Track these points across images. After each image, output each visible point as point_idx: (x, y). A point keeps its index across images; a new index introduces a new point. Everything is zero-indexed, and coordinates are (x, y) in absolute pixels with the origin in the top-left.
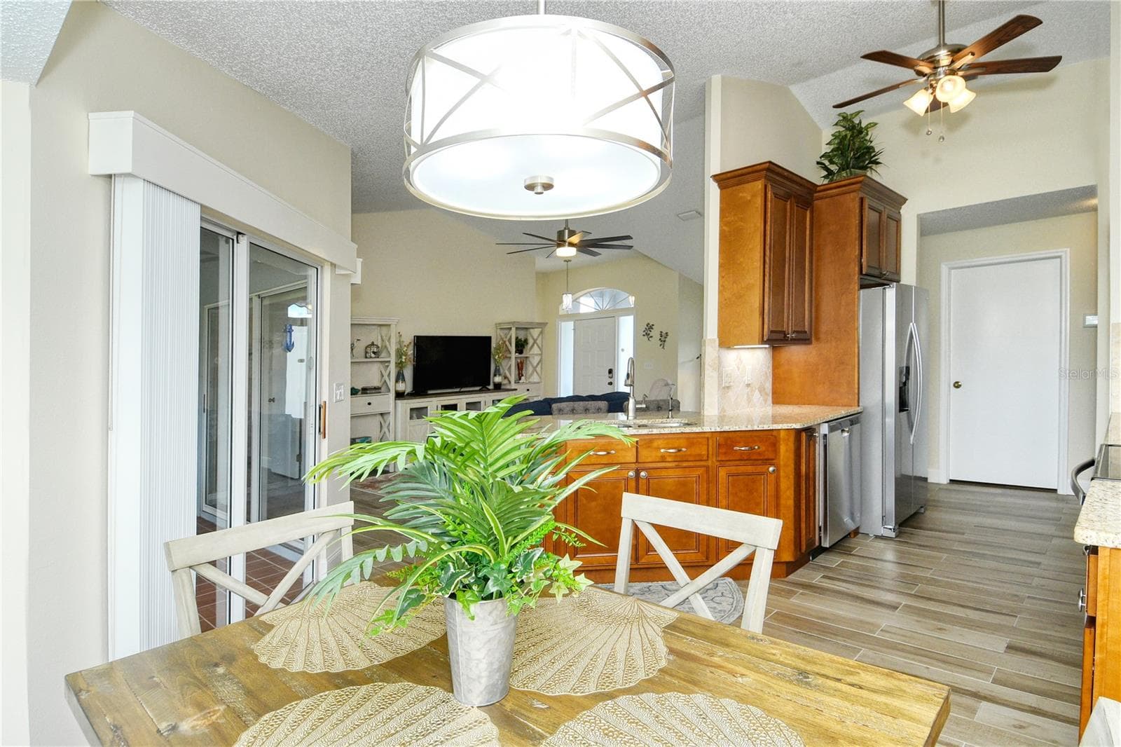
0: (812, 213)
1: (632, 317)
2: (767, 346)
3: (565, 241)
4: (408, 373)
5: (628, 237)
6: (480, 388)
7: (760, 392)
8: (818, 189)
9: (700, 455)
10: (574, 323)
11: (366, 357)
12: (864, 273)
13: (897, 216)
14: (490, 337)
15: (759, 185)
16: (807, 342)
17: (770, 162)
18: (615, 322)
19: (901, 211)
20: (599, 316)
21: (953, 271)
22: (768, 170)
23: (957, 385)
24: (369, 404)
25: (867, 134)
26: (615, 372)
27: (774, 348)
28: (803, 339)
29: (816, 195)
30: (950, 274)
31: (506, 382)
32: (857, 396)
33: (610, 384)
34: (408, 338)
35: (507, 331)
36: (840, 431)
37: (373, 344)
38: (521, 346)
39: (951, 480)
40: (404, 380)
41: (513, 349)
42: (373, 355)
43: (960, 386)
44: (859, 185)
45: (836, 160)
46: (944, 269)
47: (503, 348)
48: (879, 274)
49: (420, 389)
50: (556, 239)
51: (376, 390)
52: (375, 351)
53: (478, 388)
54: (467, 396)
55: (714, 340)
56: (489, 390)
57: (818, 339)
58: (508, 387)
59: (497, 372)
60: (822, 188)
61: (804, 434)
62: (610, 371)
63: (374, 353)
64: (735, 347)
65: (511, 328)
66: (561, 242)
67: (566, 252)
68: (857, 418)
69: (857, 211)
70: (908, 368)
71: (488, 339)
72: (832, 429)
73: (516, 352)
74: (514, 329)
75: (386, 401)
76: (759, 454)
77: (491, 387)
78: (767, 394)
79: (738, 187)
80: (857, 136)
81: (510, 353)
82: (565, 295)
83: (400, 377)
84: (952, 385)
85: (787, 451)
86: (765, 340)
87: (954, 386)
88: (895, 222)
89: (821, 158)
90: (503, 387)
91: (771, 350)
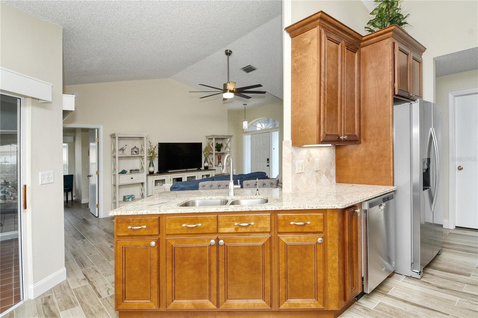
0: (359, 55)
1: (278, 132)
2: (330, 145)
3: (227, 90)
4: (156, 162)
5: (260, 86)
6: (197, 169)
7: (326, 175)
8: (364, 39)
9: (264, 228)
10: (251, 136)
11: (132, 154)
12: (396, 93)
13: (420, 59)
14: (201, 143)
15: (315, 31)
16: (357, 142)
17: (322, 12)
18: (270, 135)
19: (422, 57)
20: (262, 132)
21: (456, 98)
22: (321, 18)
23: (460, 169)
24: (132, 178)
25: (397, 5)
26: (270, 160)
27: (337, 147)
28: (355, 140)
29: (362, 44)
30: (454, 100)
31: (210, 166)
32: (392, 179)
33: (268, 166)
34: (155, 144)
35: (210, 140)
36: (378, 206)
37: (135, 147)
38: (219, 147)
39: (456, 227)
40: (153, 166)
41: (214, 149)
42: (135, 153)
43: (462, 168)
44: (392, 33)
45: (377, 24)
46: (451, 96)
47: (209, 148)
48: (407, 96)
49: (163, 170)
50: (223, 89)
51: (137, 171)
52: (136, 151)
53: (196, 169)
54: (187, 173)
55: (289, 142)
56: (201, 170)
57: (365, 140)
58: (212, 168)
59: (206, 160)
60: (366, 37)
61: (347, 212)
62: (268, 160)
63: (135, 152)
64: (304, 146)
65: (212, 138)
66: (225, 90)
67: (229, 95)
68: (392, 195)
69: (391, 51)
70: (429, 160)
71: (200, 145)
72: (371, 206)
73: (216, 151)
74: (214, 139)
75: (142, 177)
76: (310, 227)
77: (203, 168)
78: (332, 176)
79: (302, 35)
80: (391, 7)
81: (213, 151)
82: (244, 122)
83: (151, 164)
84: (457, 168)
85: (332, 225)
86: (321, 140)
87: (459, 169)
88: (419, 63)
89: (367, 24)
90: (209, 168)
91: (334, 147)
